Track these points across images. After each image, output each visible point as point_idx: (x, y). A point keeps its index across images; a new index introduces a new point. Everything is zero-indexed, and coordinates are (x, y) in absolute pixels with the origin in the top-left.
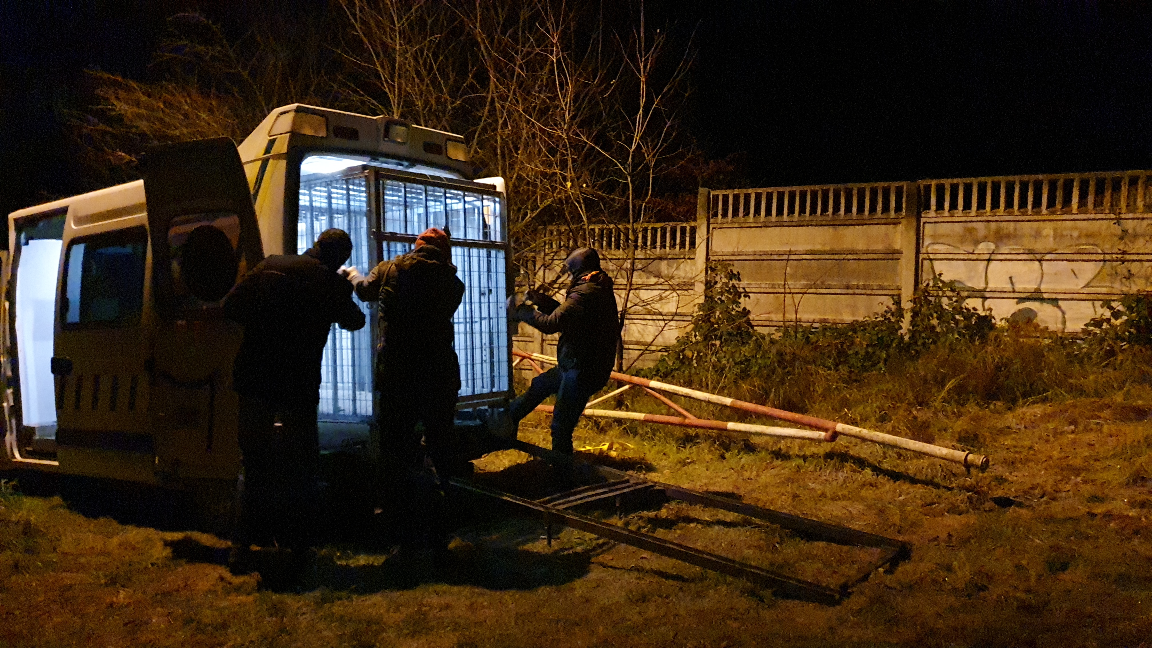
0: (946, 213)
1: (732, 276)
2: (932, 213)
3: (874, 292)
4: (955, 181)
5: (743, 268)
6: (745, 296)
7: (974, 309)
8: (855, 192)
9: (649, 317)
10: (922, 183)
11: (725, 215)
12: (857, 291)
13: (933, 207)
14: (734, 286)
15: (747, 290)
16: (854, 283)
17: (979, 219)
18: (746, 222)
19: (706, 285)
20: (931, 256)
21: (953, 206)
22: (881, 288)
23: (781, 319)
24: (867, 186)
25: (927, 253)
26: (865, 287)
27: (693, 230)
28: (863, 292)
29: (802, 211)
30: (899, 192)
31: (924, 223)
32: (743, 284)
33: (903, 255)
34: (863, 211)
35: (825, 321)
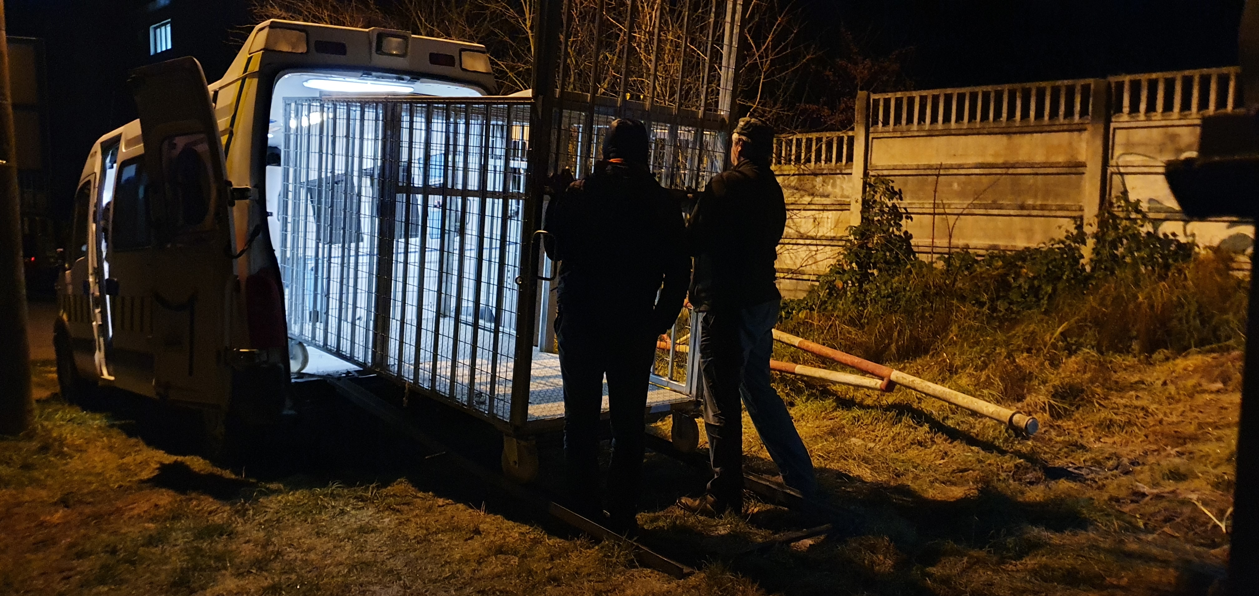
0: (1142, 116)
1: (893, 193)
2: (1125, 117)
3: (1053, 213)
4: (1154, 76)
5: (905, 184)
6: (907, 218)
7: (1174, 234)
8: (1034, 92)
9: (801, 241)
10: (1113, 79)
11: (886, 123)
12: (1035, 213)
13: (1126, 109)
14: (894, 206)
15: (909, 210)
16: (1030, 202)
17: (1183, 122)
18: (908, 131)
19: (863, 204)
20: (1122, 170)
21: (1151, 108)
22: (1061, 208)
23: (947, 245)
24: (1048, 85)
25: (1118, 166)
26: (1043, 207)
27: (851, 140)
28: (1040, 213)
29: (972, 117)
30: (1086, 90)
31: (1115, 129)
32: (902, 204)
33: (1088, 168)
34: (1043, 116)
35: (995, 247)
